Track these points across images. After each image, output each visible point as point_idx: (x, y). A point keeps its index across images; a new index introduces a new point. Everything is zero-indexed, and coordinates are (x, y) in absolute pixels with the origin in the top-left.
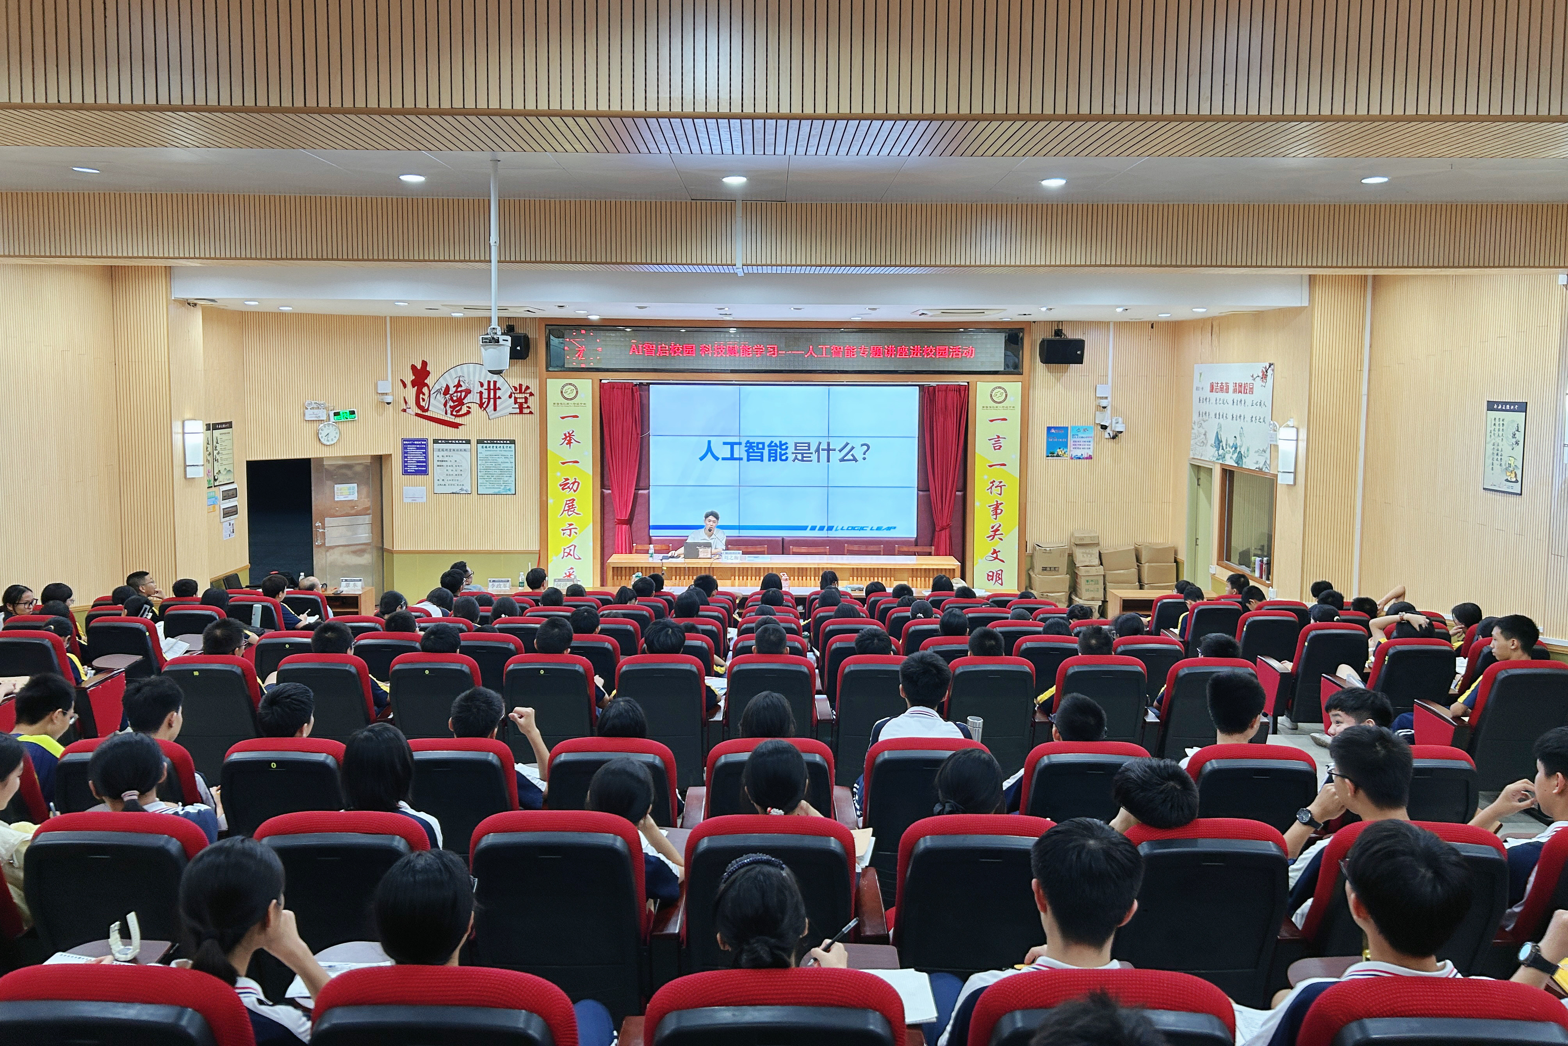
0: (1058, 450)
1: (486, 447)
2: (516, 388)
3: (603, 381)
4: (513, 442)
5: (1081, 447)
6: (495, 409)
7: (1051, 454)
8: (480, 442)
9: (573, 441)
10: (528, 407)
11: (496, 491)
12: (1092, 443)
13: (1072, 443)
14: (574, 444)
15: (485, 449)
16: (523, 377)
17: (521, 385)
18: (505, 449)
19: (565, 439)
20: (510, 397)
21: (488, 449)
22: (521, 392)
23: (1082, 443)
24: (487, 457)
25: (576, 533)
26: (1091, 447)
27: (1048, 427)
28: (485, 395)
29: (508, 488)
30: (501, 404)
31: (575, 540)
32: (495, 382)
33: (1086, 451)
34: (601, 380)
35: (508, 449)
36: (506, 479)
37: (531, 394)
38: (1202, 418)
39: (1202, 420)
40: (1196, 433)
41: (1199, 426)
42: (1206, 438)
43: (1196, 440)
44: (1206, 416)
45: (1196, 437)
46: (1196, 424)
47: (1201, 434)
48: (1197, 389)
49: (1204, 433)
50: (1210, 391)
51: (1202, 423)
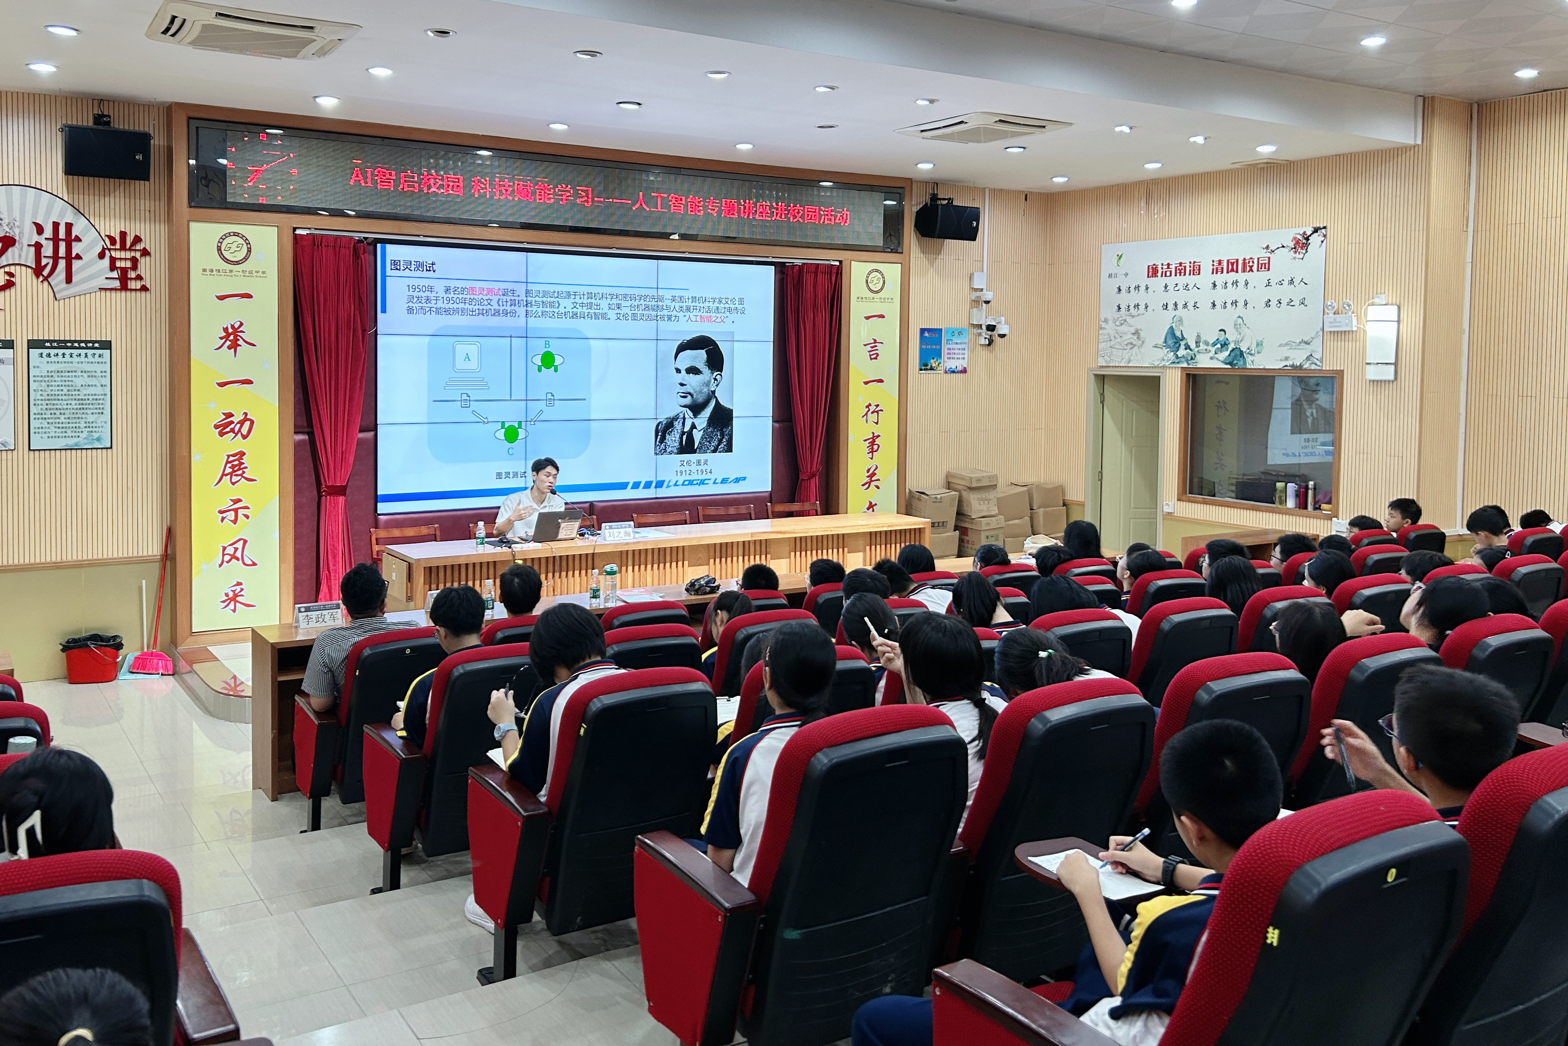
0: (932, 361)
1: (49, 355)
2: (113, 240)
3: (298, 232)
4: (106, 345)
5: (956, 356)
6: (69, 280)
7: (925, 366)
8: (34, 344)
9: (240, 342)
10: (139, 278)
11: (71, 442)
12: (966, 352)
13: (946, 349)
14: (243, 348)
15: (46, 359)
16: (129, 216)
17: (123, 235)
18: (90, 359)
19: (226, 337)
20: (102, 256)
21: (53, 359)
22: (123, 248)
23: (956, 351)
24: (50, 375)
25: (247, 517)
26: (966, 356)
27: (921, 329)
28: (48, 250)
29: (96, 435)
30: (82, 269)
31: (243, 529)
32: (69, 226)
33: (961, 361)
34: (295, 229)
35: (97, 359)
36: (91, 418)
37: (145, 253)
38: (1127, 313)
39: (1127, 315)
40: (1112, 333)
41: (1118, 323)
42: (1138, 338)
43: (1112, 343)
44: (1136, 310)
45: (1113, 338)
46: (1110, 322)
47: (1125, 333)
48: (1110, 276)
49: (1133, 332)
50: (1148, 277)
51: (1128, 319)
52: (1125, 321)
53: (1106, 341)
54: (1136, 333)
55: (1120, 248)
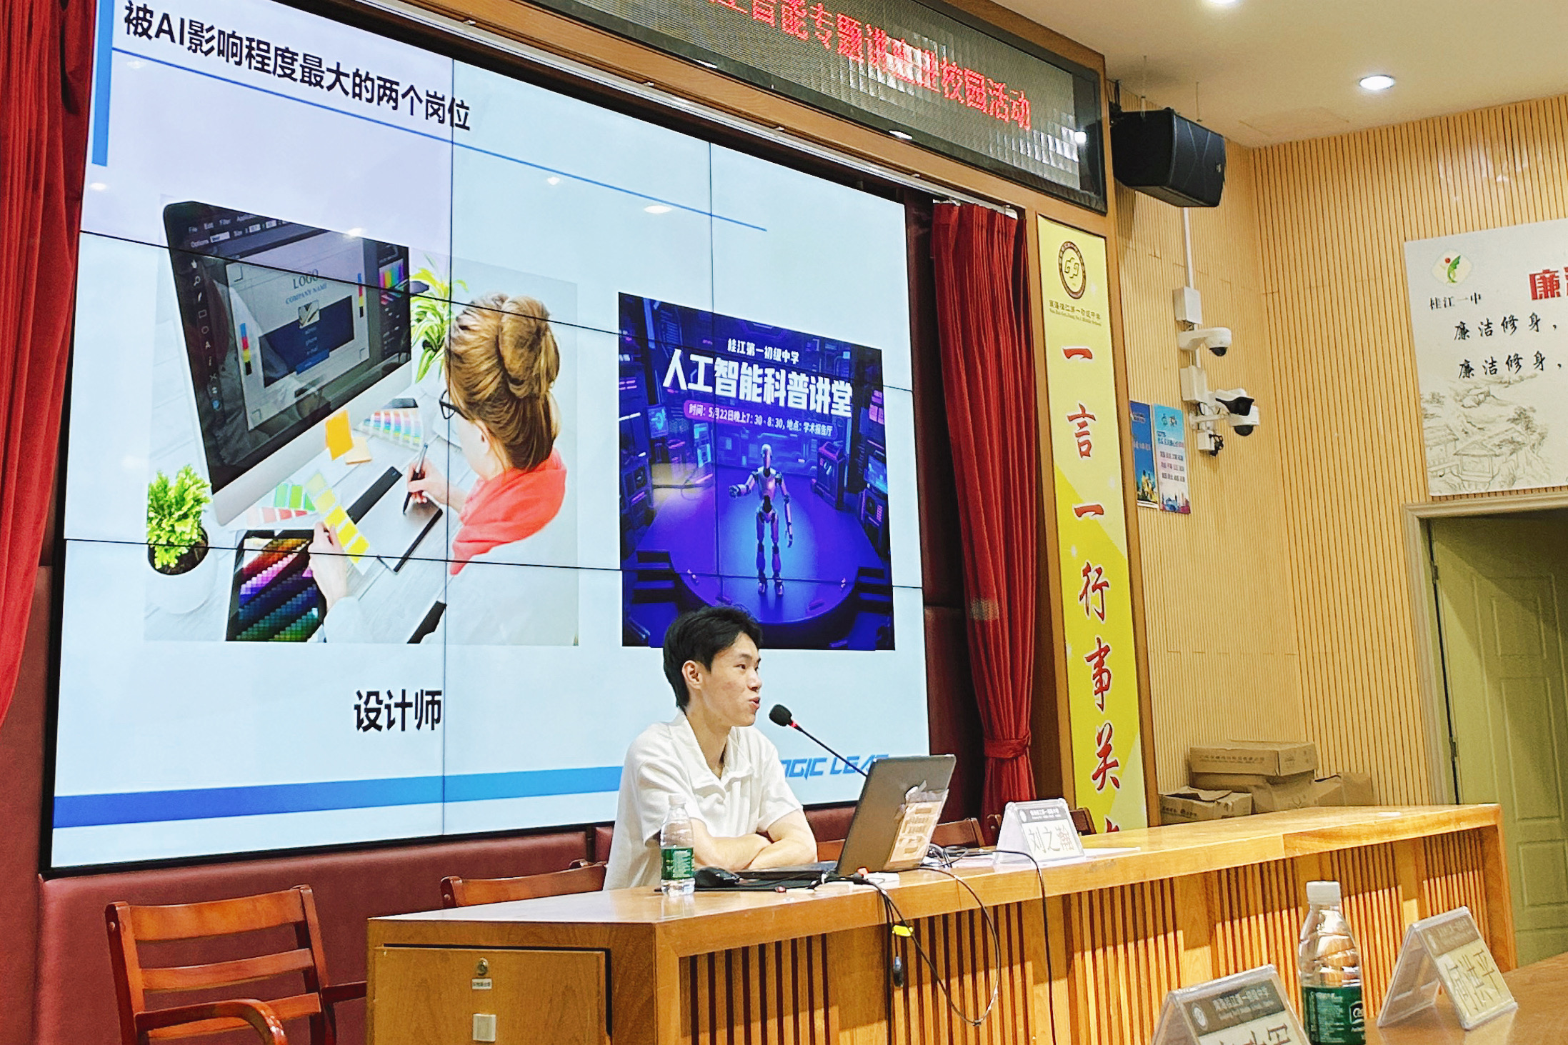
5: (1172, 471)
12: (1185, 464)
13: (1157, 454)
26: (1186, 475)
33: (1180, 486)
38: (1490, 377)
39: (1490, 383)
40: (1457, 424)
41: (1468, 402)
42: (1527, 428)
43: (1460, 446)
44: (1514, 368)
45: (1461, 435)
46: (1449, 402)
47: (1492, 421)
48: (1434, 304)
49: (1513, 415)
50: (1535, 297)
51: (1495, 389)
52: (1488, 394)
53: (1445, 443)
54: (1522, 417)
55: (1452, 245)
